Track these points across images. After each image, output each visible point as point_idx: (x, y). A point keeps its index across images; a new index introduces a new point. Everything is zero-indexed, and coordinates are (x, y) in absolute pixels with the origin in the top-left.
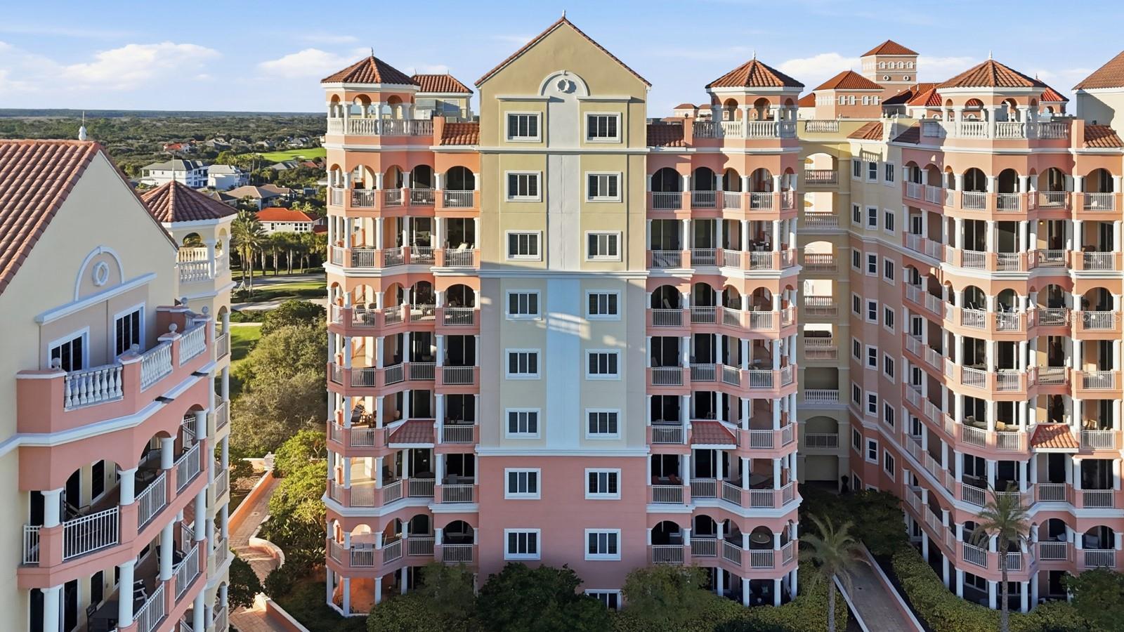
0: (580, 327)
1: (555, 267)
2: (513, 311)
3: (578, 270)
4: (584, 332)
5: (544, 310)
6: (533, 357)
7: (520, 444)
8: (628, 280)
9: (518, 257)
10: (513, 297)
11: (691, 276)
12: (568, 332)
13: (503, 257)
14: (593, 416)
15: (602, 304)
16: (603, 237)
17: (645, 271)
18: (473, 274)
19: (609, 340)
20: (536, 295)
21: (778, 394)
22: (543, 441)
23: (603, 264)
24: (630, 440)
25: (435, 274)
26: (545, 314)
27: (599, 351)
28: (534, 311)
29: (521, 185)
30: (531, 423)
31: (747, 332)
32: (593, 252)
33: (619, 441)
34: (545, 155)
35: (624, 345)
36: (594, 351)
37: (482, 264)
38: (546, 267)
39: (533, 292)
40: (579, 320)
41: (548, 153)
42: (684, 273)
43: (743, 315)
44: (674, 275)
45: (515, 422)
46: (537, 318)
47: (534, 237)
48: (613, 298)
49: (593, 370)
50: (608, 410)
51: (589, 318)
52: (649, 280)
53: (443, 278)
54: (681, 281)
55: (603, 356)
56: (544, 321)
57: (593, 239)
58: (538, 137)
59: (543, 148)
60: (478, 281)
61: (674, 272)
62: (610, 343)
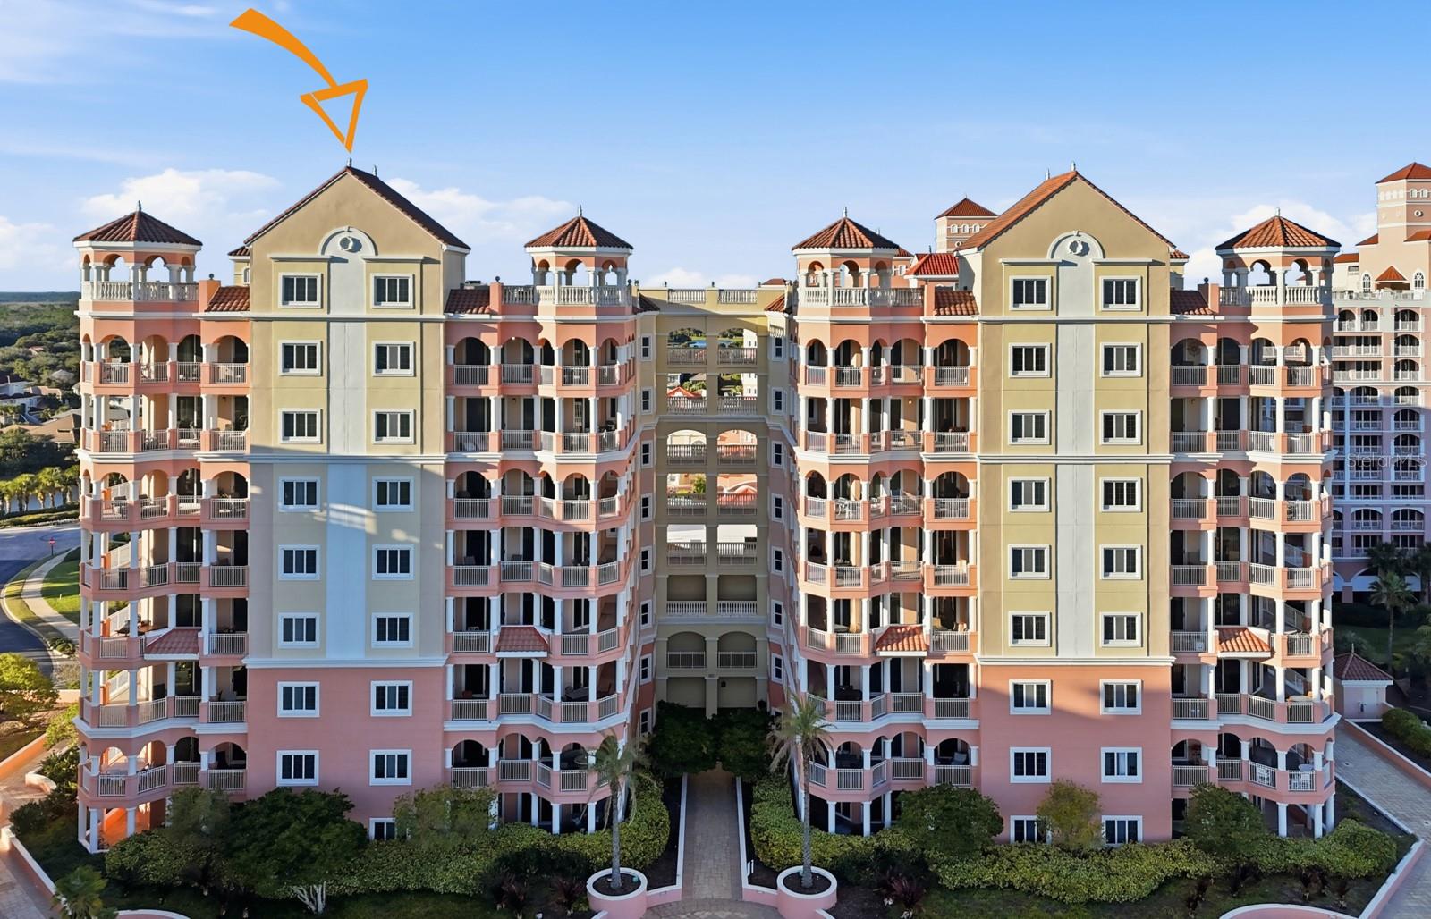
0: (367, 521)
1: (337, 450)
2: (288, 501)
3: (364, 454)
4: (370, 526)
5: (325, 500)
6: (312, 555)
7: (296, 654)
8: (422, 465)
9: (294, 439)
10: (288, 487)
11: (498, 461)
12: (352, 525)
13: (277, 440)
14: (381, 622)
15: (392, 493)
16: (394, 416)
17: (442, 455)
18: (240, 459)
19: (399, 535)
20: (315, 483)
21: (593, 593)
22: (322, 651)
23: (392, 446)
24: (424, 648)
25: (200, 460)
26: (325, 505)
27: (388, 547)
28: (312, 501)
29: (296, 357)
30: (308, 630)
31: (559, 524)
32: (381, 433)
33: (410, 649)
34: (326, 323)
35: (417, 540)
36: (382, 547)
37: (253, 448)
38: (326, 451)
39: (311, 479)
40: (364, 512)
41: (329, 321)
42: (489, 457)
43: (556, 504)
44: (478, 460)
45: (290, 630)
46: (314, 510)
47: (312, 417)
48: (405, 486)
49: (381, 569)
50: (398, 615)
51: (377, 509)
52: (448, 465)
53: (211, 466)
54: (488, 466)
55: (393, 553)
56: (325, 513)
57: (381, 418)
58: (318, 302)
59: (324, 314)
60: (247, 467)
61: (479, 457)
62: (400, 539)
